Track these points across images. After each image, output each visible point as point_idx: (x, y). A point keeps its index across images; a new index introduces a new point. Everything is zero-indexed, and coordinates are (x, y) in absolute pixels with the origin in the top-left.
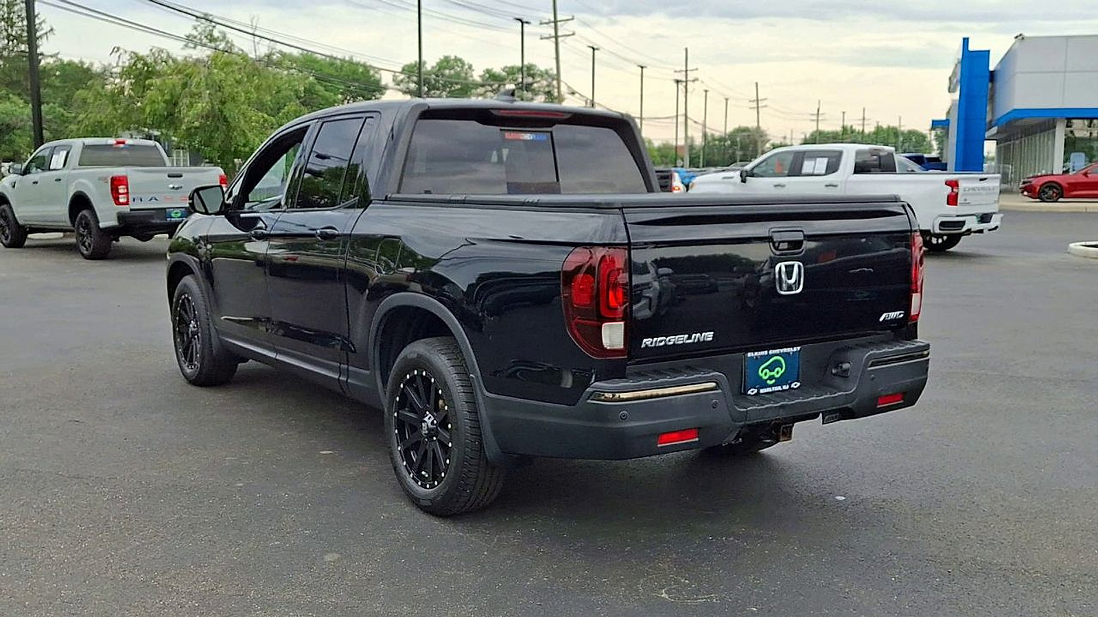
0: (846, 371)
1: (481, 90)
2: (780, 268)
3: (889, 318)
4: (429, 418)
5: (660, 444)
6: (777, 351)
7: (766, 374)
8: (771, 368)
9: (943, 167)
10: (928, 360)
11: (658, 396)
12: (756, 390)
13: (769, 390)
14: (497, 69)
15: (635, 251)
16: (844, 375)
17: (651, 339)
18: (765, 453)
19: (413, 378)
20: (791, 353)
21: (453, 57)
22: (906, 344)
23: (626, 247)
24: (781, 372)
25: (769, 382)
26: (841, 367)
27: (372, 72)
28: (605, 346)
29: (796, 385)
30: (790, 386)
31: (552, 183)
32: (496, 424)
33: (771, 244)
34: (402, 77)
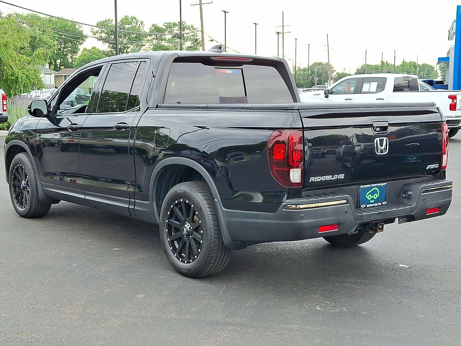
0: (410, 195)
1: (149, 38)
2: (377, 141)
3: (431, 168)
4: (188, 225)
5: (319, 232)
6: (376, 185)
7: (370, 197)
8: (372, 194)
9: (446, 87)
10: (452, 190)
11: (318, 207)
12: (365, 205)
13: (371, 205)
14: (161, 25)
15: (305, 131)
16: (409, 197)
17: (314, 178)
18: (361, 246)
19: (179, 203)
20: (382, 186)
21: (130, 17)
22: (440, 182)
23: (302, 129)
24: (377, 196)
25: (371, 201)
26: (408, 193)
27: (77, 26)
28: (292, 181)
29: (385, 203)
30: (382, 203)
31: (243, 97)
32: (229, 225)
33: (372, 128)
34: (97, 29)
